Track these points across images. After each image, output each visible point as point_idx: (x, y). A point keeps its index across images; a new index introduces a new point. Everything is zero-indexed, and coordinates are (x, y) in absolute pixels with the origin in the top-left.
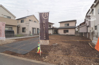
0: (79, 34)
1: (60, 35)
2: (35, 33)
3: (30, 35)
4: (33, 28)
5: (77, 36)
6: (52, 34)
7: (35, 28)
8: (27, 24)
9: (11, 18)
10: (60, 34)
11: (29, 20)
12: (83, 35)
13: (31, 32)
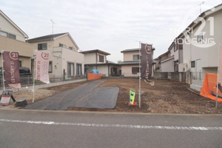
0: (160, 76)
1: (126, 78)
2: (72, 74)
3: (64, 80)
4: (69, 64)
5: (158, 79)
6: (107, 75)
7: (74, 64)
8: (55, 54)
9: (17, 38)
10: (125, 75)
11: (58, 45)
12: (169, 77)
13: (66, 71)
